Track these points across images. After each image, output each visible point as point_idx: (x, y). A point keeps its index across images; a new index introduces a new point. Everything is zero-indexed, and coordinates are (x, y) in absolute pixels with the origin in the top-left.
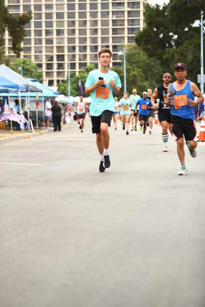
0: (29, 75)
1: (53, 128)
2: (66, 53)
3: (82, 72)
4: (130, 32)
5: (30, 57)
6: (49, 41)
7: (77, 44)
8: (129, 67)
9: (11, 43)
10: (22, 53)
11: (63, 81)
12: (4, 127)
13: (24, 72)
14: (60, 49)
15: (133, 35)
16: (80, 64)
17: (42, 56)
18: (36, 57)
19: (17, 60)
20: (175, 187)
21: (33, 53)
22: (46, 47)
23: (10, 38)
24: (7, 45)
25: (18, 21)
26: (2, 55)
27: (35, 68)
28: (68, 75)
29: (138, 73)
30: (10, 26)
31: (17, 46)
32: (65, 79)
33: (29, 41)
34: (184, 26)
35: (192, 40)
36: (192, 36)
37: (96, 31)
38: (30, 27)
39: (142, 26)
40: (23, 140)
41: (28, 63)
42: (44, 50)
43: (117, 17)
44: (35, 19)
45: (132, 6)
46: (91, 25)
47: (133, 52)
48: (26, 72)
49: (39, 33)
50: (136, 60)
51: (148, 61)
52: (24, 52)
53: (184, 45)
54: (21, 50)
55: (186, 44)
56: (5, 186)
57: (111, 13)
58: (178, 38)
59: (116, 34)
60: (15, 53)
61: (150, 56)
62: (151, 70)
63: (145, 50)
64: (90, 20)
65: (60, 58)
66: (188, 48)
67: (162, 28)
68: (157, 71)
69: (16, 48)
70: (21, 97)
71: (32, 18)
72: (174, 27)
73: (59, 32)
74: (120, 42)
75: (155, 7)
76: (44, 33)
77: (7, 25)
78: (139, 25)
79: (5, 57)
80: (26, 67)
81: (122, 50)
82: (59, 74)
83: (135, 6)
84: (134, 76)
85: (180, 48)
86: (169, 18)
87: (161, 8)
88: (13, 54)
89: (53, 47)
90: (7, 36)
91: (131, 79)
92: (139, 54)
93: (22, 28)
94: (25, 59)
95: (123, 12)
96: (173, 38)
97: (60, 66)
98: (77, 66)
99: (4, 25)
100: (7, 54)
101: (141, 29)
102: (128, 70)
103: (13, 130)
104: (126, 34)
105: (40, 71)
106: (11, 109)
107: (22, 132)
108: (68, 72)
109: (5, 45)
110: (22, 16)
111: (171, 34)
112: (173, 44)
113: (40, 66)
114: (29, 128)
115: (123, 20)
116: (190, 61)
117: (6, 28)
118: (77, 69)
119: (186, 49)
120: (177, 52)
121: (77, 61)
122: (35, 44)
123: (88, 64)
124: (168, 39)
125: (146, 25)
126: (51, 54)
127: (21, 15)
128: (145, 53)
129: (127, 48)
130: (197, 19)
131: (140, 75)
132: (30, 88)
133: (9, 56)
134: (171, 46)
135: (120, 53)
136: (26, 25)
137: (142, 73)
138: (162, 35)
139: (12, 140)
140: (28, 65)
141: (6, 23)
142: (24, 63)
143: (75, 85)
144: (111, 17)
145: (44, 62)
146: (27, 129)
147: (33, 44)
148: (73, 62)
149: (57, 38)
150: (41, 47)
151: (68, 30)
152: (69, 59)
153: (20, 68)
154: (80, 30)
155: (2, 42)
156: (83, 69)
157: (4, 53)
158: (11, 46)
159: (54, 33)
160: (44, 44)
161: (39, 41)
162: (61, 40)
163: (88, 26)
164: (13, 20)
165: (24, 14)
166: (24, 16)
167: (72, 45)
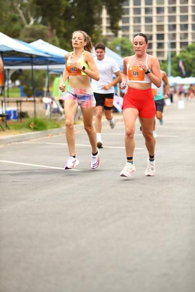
2: (166, 31)
3: (184, 52)
5: (128, 36)
6: (149, 20)
7: (178, 22)
9: (109, 21)
10: (120, 33)
11: (163, 61)
13: (123, 52)
14: (160, 27)
16: (182, 44)
19: (115, 39)
21: (131, 32)
22: (146, 26)
23: (108, 16)
24: (105, 23)
26: (99, 34)
28: (168, 55)
30: (108, 4)
31: (115, 26)
32: (165, 58)
33: (127, 20)
38: (128, 5)
41: (126, 42)
42: (143, 29)
48: (125, 52)
49: (137, 11)
52: (123, 31)
54: (120, 29)
60: (113, 32)
65: (160, 37)
69: (114, 28)
73: (159, 10)
76: (143, 11)
79: (102, 36)
80: (124, 47)
82: (159, 54)
88: (110, 33)
89: (152, 26)
90: (104, 14)
93: (120, 6)
94: (124, 38)
97: (160, 45)
98: (178, 45)
99: (101, 3)
100: (105, 33)
107: (120, 115)
108: (168, 52)
109: (101, 23)
117: (104, 7)
118: (178, 48)
121: (178, 40)
122: (134, 22)
123: (190, 44)
126: (150, 33)
133: (107, 36)
136: (125, 3)
140: (126, 44)
141: (104, 1)
142: (122, 42)
143: (175, 65)
147: (131, 23)
148: (173, 41)
149: (157, 17)
150: (140, 26)
151: (169, 8)
152: (169, 38)
153: (118, 48)
154: (181, 8)
155: (99, 21)
156: (184, 49)
157: (101, 32)
158: (109, 25)
159: (155, 11)
160: (143, 22)
161: (138, 20)
162: (161, 19)
163: (190, 3)
167: (172, 23)
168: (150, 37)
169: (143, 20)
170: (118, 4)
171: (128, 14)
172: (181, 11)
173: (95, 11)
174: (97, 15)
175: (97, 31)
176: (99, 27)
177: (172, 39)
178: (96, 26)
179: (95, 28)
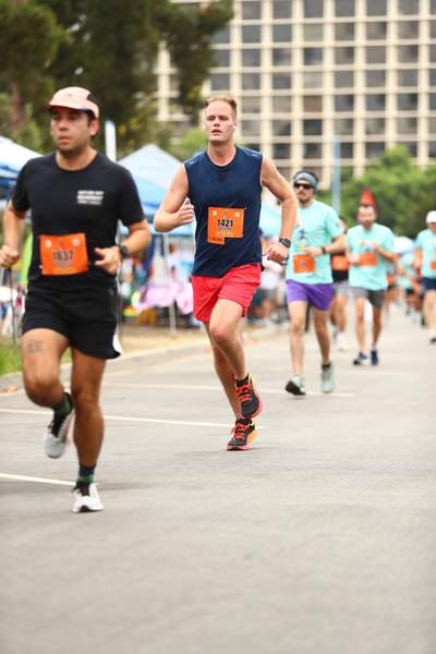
2: (328, 113)
3: (374, 167)
6: (282, 81)
7: (360, 88)
9: (176, 84)
11: (320, 193)
12: (152, 320)
14: (313, 102)
16: (373, 148)
17: (259, 122)
18: (246, 126)
19: (192, 132)
22: (274, 97)
23: (173, 71)
24: (165, 90)
25: (195, 21)
26: (150, 119)
28: (332, 177)
30: (174, 37)
31: (191, 96)
32: (325, 185)
33: (223, 82)
37: (412, 52)
38: (227, 41)
42: (266, 105)
44: (245, 18)
46: (402, 36)
49: (252, 57)
56: (148, 486)
60: (186, 113)
64: (399, 22)
65: (313, 127)
69: (188, 101)
71: (230, 16)
73: (311, 55)
76: (267, 58)
79: (157, 124)
88: (179, 116)
89: (289, 98)
90: (164, 66)
93: (206, 45)
97: (312, 150)
98: (359, 151)
99: (156, 34)
100: (165, 114)
103: (178, 327)
106: (173, 269)
108: (333, 167)
109: (156, 89)
110: (208, 10)
117: (162, 45)
118: (359, 159)
121: (359, 137)
122: (244, 87)
123: (391, 147)
126: (283, 116)
127: (204, 6)
133: (171, 122)
136: (219, 35)
139: (172, 355)
141: (162, 30)
145: (267, 138)
147: (236, 89)
148: (347, 139)
150: (259, 98)
151: (337, 49)
152: (338, 132)
154: (369, 49)
155: (150, 82)
156: (376, 160)
157: (155, 112)
158: (175, 94)
159: (298, 57)
160: (267, 88)
161: (252, 81)
162: (314, 79)
163: (393, 39)
164: (183, 20)
165: (213, 3)
166: (212, 10)
167: (345, 91)
168: (285, 129)
169: (266, 83)
170: (197, 39)
171: (227, 64)
172: (369, 60)
173: (139, 56)
174: (144, 66)
175: (143, 109)
176: (148, 99)
177: (343, 134)
178: (139, 95)
179: (136, 101)
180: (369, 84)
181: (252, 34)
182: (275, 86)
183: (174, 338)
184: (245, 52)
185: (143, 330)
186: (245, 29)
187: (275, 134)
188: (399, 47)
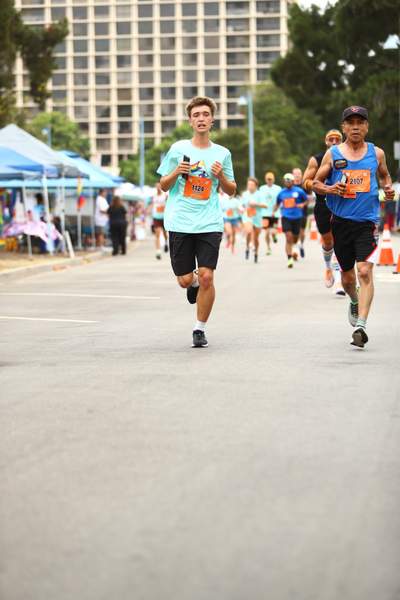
0: (64, 145)
1: (110, 250)
2: (135, 101)
3: (168, 139)
4: (261, 59)
5: (64, 110)
6: (103, 79)
7: (157, 83)
8: (260, 128)
9: (28, 82)
10: (50, 103)
11: (130, 157)
12: (15, 248)
13: (55, 140)
14: (124, 93)
15: (267, 66)
16: (165, 125)
17: (87, 107)
18: (78, 110)
19: (40, 115)
20: (351, 364)
21: (70, 102)
22: (97, 90)
23: (26, 72)
24: (21, 86)
25: (41, 38)
26: (10, 106)
27: (75, 132)
28: (139, 145)
29: (277, 139)
30: (26, 49)
31: (40, 89)
32: (134, 151)
33: (62, 79)
34: (367, 46)
35: (383, 74)
36: (383, 67)
37: (193, 58)
38: (64, 51)
39: (284, 47)
40: (52, 273)
41: (61, 121)
42: (92, 96)
43: (235, 30)
44: (75, 35)
45: (265, 9)
46: (186, 47)
47: (267, 98)
48: (58, 140)
49: (81, 62)
50: (272, 115)
51: (296, 117)
52: (54, 101)
53: (368, 84)
54: (48, 96)
55: (372, 82)
56: (17, 364)
57: (223, 24)
58: (355, 71)
59: (233, 63)
60: (36, 101)
61: (301, 105)
62: (303, 134)
63: (291, 94)
64: (183, 38)
66: (374, 90)
67: (323, 52)
68: (314, 136)
69: (37, 93)
70: (49, 188)
71: (67, 33)
72: (348, 49)
73: (122, 61)
74: (242, 79)
75: (310, 10)
76: (92, 62)
77: (20, 47)
78: (278, 45)
79: (16, 110)
80: (57, 129)
81: (245, 95)
82: (122, 142)
83: (272, 9)
84: (270, 145)
85: (360, 90)
86: (337, 30)
87: (322, 13)
88: (31, 104)
89: (109, 90)
90: (19, 68)
91: (263, 151)
92: (279, 103)
93: (49, 53)
94: (57, 113)
95: (247, 20)
96: (345, 72)
97: (125, 127)
98: (158, 127)
99: (13, 46)
100: (20, 104)
101: (283, 54)
102: (257, 135)
103: (33, 252)
104: (253, 64)
105: (84, 136)
106: (29, 212)
107: (50, 257)
108: (140, 139)
109: (15, 85)
110: (50, 29)
111: (341, 63)
112: (346, 82)
113: (85, 127)
114: (64, 249)
115: (247, 37)
116: (379, 115)
117: (18, 54)
118: (158, 133)
119: (370, 92)
120: (353, 99)
121: (157, 117)
122: (76, 83)
123: (179, 124)
124: (335, 72)
125: (291, 45)
126: (104, 103)
127: (47, 27)
128: (290, 100)
129: (254, 91)
130: (393, 33)
131: (282, 145)
132: (66, 170)
133: (25, 108)
134: (341, 86)
135: (241, 101)
136: (58, 47)
137: (284, 140)
138: (323, 66)
139: (29, 272)
140: (60, 125)
141: (18, 43)
142: (54, 121)
144: (223, 31)
145: (93, 119)
146: (60, 251)
147: (70, 85)
148: (149, 119)
149: (118, 73)
150: (87, 90)
151: (140, 56)
152: (142, 114)
153: (45, 132)
154: (163, 57)
155: (10, 80)
156: (169, 134)
157: (14, 101)
158: (28, 88)
159: (113, 62)
160: (92, 84)
161: (82, 79)
162: (125, 77)
163: (179, 49)
164: (32, 36)
165: (53, 25)
166: (53, 29)
167: (147, 85)
168: (106, 112)
169: (92, 80)
170: (44, 49)
171: (64, 67)
172: (163, 64)
173: (3, 61)
174: (6, 68)
175: (6, 99)
176: (9, 92)
177: (146, 116)
178: (3, 90)
179: (1, 93)
180: (163, 81)
181: (80, 46)
182: (97, 83)
183: (31, 260)
184: (75, 59)
185: (9, 254)
186: (75, 43)
187: (98, 116)
188: (184, 55)
